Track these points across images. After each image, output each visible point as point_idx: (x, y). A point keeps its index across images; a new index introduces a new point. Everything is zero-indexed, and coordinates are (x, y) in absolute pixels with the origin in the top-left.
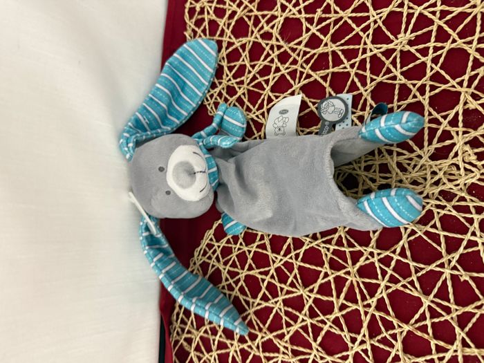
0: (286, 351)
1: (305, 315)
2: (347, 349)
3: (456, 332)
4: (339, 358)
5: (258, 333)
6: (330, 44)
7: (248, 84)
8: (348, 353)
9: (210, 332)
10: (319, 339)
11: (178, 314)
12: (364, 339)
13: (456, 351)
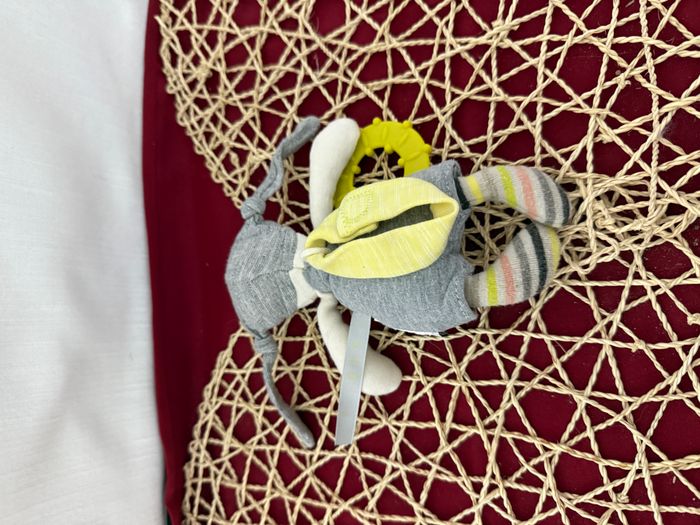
1: (396, 460)
2: (469, 504)
6: (388, 36)
7: (261, 103)
8: (472, 510)
10: (424, 496)
12: (493, 482)
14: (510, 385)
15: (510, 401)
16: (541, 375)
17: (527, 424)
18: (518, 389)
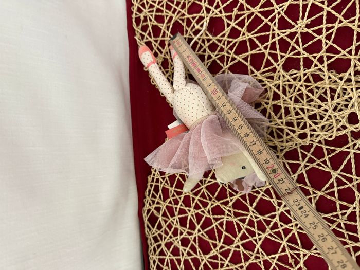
0: (230, 214)
2: (275, 211)
3: (356, 195)
4: (269, 217)
5: (209, 202)
8: (276, 213)
9: (173, 203)
11: (150, 191)
13: (355, 208)
14: (303, 164)
15: (302, 170)
16: (318, 162)
17: (307, 181)
18: (306, 166)
